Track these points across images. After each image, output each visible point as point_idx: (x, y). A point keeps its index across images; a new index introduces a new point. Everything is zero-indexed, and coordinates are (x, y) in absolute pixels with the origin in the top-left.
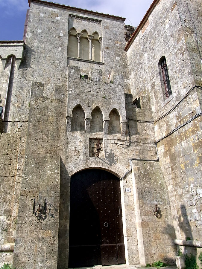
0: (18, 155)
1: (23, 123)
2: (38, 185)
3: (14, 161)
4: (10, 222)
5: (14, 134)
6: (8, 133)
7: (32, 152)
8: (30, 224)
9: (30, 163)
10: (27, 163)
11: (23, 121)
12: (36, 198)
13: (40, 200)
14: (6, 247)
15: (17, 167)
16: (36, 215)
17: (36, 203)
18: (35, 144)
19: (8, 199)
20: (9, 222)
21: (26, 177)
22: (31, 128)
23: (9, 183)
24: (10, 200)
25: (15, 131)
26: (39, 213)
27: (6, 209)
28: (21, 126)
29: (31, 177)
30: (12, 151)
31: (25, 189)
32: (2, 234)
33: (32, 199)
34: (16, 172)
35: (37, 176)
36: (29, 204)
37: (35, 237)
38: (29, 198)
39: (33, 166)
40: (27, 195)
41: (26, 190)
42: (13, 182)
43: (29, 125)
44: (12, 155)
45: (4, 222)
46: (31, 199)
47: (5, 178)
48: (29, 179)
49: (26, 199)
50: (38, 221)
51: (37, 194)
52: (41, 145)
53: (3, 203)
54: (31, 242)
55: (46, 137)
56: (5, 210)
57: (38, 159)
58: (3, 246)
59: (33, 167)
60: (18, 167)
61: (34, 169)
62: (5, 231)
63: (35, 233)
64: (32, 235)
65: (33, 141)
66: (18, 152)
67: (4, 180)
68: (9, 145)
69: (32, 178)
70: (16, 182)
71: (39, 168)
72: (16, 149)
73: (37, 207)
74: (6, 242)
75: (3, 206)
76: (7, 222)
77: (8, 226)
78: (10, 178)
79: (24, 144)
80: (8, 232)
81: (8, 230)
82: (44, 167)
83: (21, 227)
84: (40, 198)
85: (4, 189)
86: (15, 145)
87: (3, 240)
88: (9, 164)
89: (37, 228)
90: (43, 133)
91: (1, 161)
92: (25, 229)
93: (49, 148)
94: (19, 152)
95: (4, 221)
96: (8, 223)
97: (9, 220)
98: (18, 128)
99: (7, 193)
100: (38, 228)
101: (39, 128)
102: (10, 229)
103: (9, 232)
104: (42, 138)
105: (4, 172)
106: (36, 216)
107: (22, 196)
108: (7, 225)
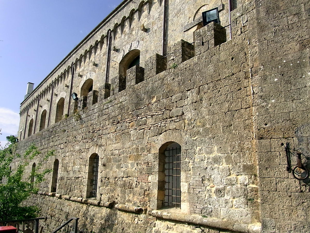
0: (250, 69)
1: (248, 15)
2: (291, 114)
3: (245, 83)
4: (256, 186)
5: (238, 40)
6: (229, 41)
7: (272, 57)
8: (286, 193)
9: (269, 77)
10: (264, 78)
11: (248, 11)
12: (291, 141)
13: (299, 144)
14: (254, 229)
15: (250, 90)
16: (297, 176)
17: (291, 151)
18: (276, 39)
19: (246, 146)
20: (254, 186)
21: (264, 104)
22: (262, 14)
23: (243, 120)
24: (249, 149)
25: (238, 33)
26: (302, 171)
27: (245, 164)
28: (247, 21)
29: (273, 101)
30: (239, 66)
31: (266, 125)
32: (246, 206)
33: (282, 144)
34: (250, 99)
35: (286, 98)
36: (278, 154)
37: (300, 220)
38: (275, 143)
39: (276, 80)
40: (270, 137)
41: (268, 127)
42: (249, 118)
43: (258, 12)
44: (241, 73)
45: (247, 186)
46: (280, 143)
47: (236, 113)
48: (270, 105)
49: (271, 145)
50: (303, 188)
51: (291, 133)
52: (288, 37)
53: (239, 154)
54: (293, 228)
55: (296, 19)
56: (244, 166)
57: (286, 65)
58: (250, 225)
59: (276, 83)
60: (252, 90)
61: (279, 86)
62: (251, 201)
63: (300, 212)
64: (294, 217)
65: (270, 36)
66: (248, 65)
67: (235, 116)
68: (232, 59)
69: (276, 102)
70: (253, 117)
71: (288, 82)
72: (245, 61)
73: (294, 159)
74: (256, 220)
75: (241, 158)
76: (251, 185)
77: (254, 193)
78: (243, 111)
79: (257, 49)
80: (255, 203)
81: (255, 200)
82: (300, 76)
83: (269, 197)
84: (300, 140)
85: (237, 131)
86: (242, 55)
87: (249, 215)
88: (238, 88)
89: (303, 203)
90: (288, 14)
91: (226, 88)
92: (277, 202)
93: (307, 37)
94: (251, 65)
95: (245, 183)
96: (252, 188)
97: (253, 183)
98: (243, 25)
99: (242, 136)
100: (305, 204)
101: (278, 8)
102: (258, 199)
103: (257, 204)
104: (288, 23)
105: (232, 104)
106: (295, 177)
107: (261, 138)
108: (252, 190)
